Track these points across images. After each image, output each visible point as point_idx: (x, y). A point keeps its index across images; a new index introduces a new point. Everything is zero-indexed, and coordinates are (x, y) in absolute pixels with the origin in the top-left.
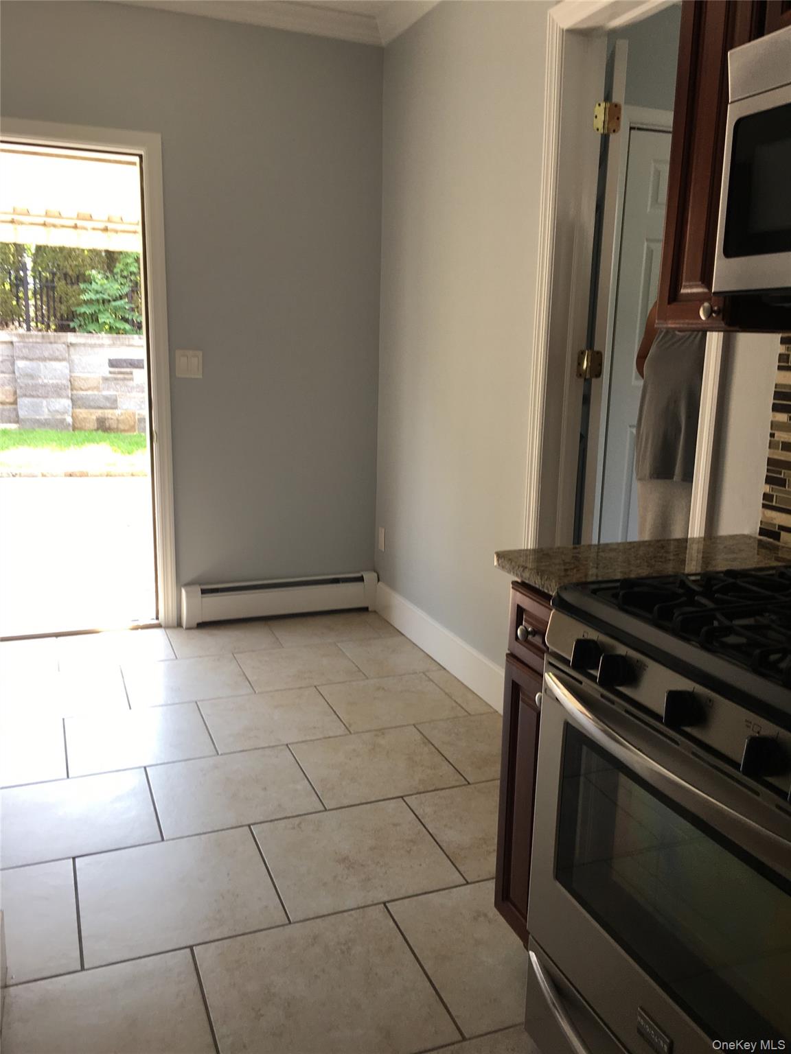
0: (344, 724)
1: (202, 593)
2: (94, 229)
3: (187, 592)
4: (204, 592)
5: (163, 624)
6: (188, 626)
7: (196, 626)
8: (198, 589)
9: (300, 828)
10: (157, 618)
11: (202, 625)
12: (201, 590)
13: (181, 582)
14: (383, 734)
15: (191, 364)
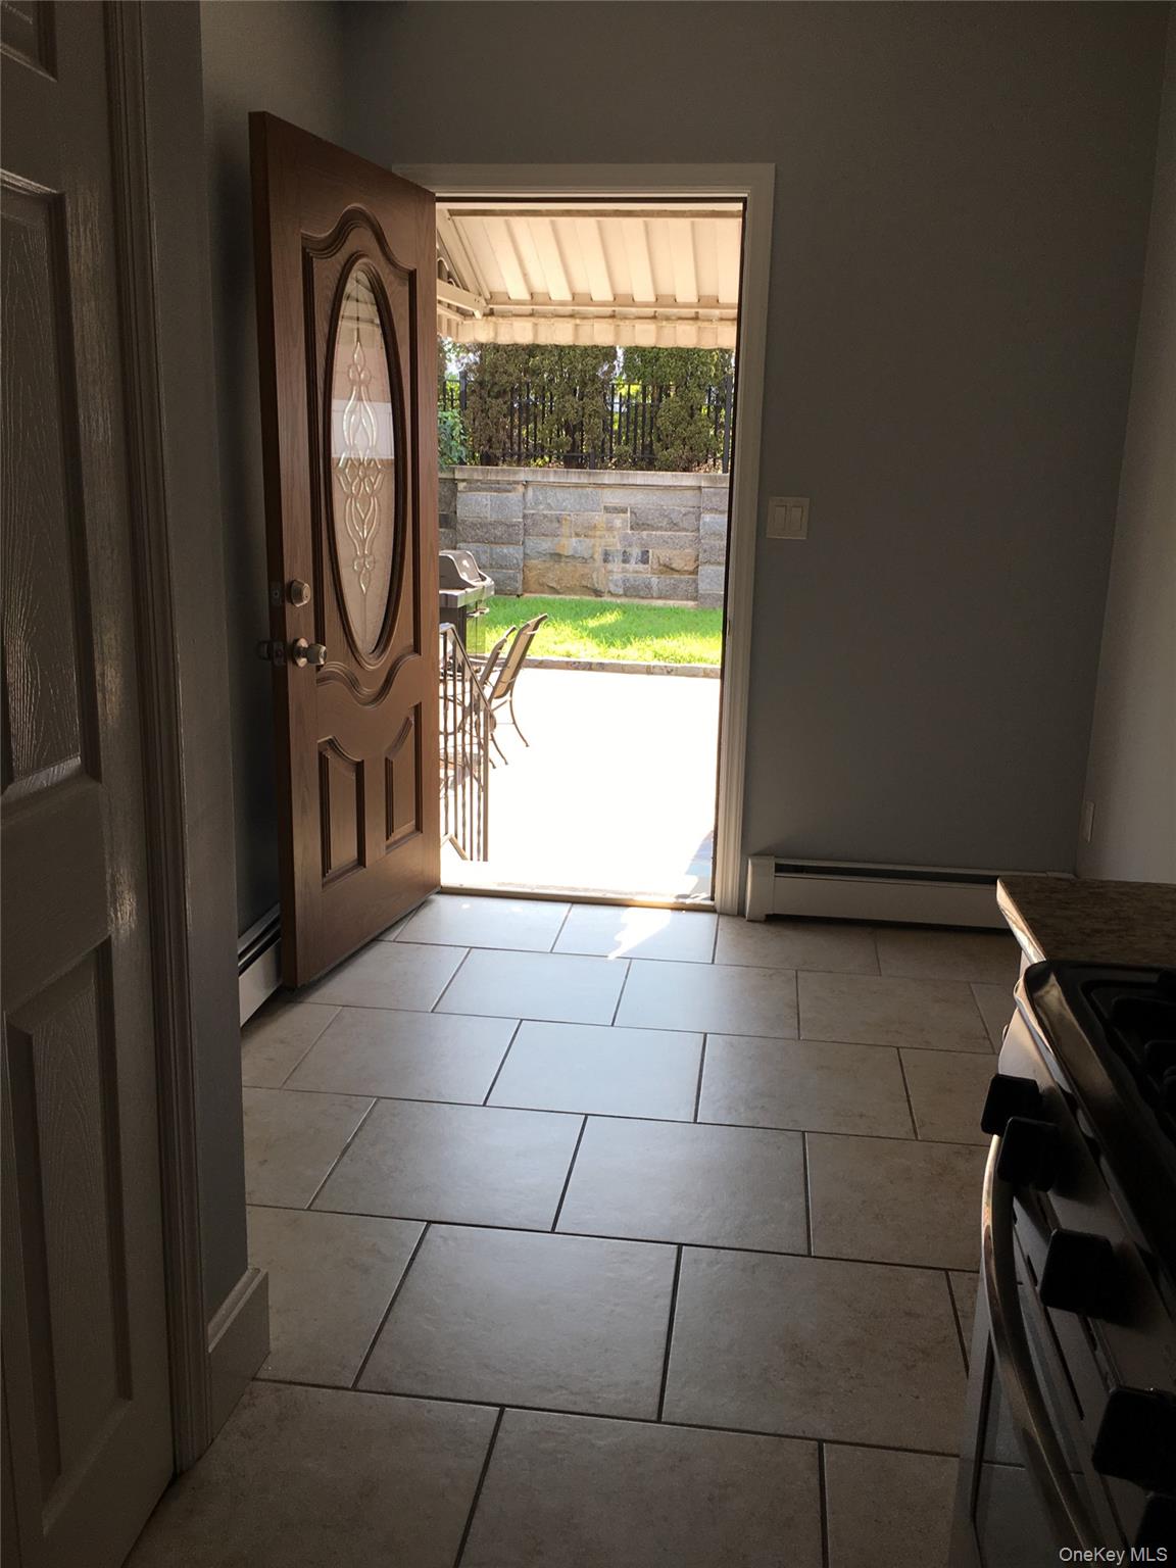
0: (913, 1122)
1: (776, 871)
2: (721, 319)
3: (752, 864)
4: (779, 868)
5: (718, 908)
6: (752, 918)
7: (764, 918)
8: (771, 863)
9: (754, 1272)
10: (712, 899)
11: (772, 919)
12: (777, 865)
13: (748, 849)
14: (970, 1153)
15: (791, 519)
